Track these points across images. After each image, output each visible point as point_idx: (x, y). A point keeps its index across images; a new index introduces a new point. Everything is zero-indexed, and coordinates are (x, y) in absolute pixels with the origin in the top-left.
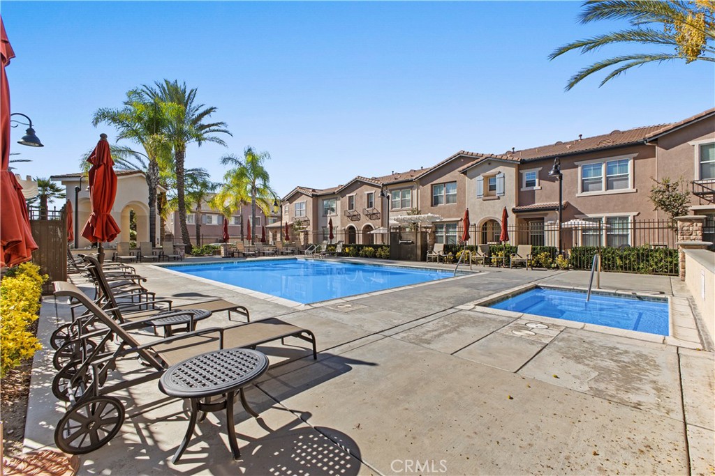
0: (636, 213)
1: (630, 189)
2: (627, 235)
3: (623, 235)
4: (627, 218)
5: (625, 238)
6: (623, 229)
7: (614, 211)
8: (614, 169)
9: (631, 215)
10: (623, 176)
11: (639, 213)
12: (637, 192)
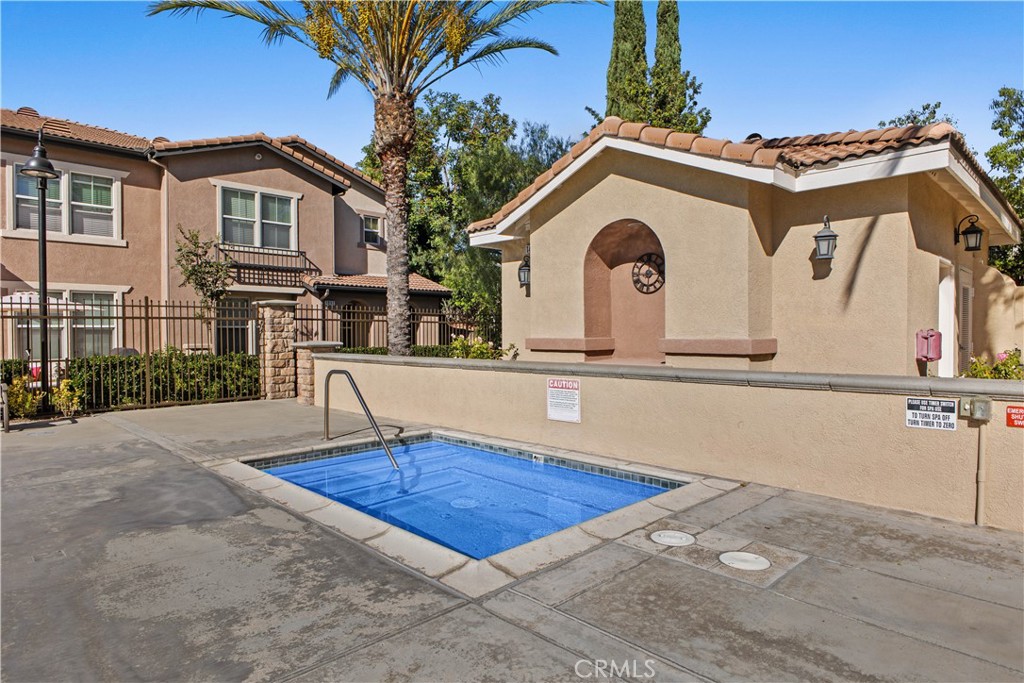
0: (126, 288)
1: (116, 239)
2: (110, 331)
3: (102, 331)
4: (110, 296)
5: (106, 337)
6: (102, 318)
7: (86, 281)
8: (85, 191)
9: (118, 290)
10: (101, 210)
11: (132, 289)
12: (127, 247)
